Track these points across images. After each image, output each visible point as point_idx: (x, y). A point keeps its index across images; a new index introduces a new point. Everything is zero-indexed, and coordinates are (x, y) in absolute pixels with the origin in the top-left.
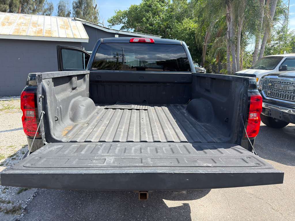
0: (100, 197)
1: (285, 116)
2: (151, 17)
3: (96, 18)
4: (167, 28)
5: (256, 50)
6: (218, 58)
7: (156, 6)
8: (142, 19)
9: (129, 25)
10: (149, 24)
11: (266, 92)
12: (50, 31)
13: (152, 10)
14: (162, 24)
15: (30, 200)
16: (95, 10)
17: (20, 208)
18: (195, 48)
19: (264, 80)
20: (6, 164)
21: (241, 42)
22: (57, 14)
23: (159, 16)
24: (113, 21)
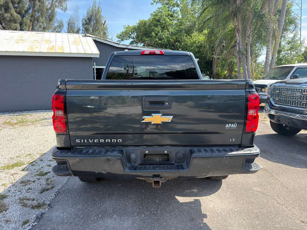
0: (116, 195)
1: (293, 121)
2: (160, 31)
3: (105, 34)
4: (176, 42)
5: (267, 61)
6: (229, 71)
7: (164, 20)
8: (151, 34)
9: (138, 40)
10: (158, 38)
11: (274, 99)
12: (62, 47)
13: (161, 25)
14: (172, 38)
15: (52, 198)
16: (104, 25)
17: (44, 204)
18: (205, 61)
19: (272, 87)
20: (27, 170)
21: (251, 53)
22: (67, 31)
23: (168, 31)
24: (122, 37)
